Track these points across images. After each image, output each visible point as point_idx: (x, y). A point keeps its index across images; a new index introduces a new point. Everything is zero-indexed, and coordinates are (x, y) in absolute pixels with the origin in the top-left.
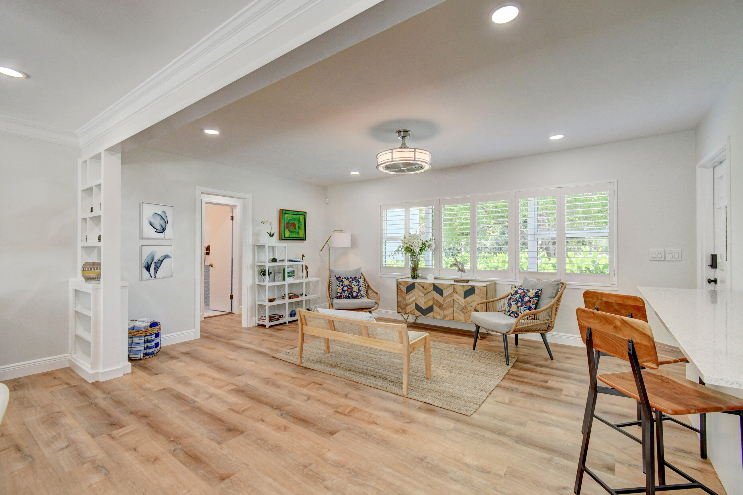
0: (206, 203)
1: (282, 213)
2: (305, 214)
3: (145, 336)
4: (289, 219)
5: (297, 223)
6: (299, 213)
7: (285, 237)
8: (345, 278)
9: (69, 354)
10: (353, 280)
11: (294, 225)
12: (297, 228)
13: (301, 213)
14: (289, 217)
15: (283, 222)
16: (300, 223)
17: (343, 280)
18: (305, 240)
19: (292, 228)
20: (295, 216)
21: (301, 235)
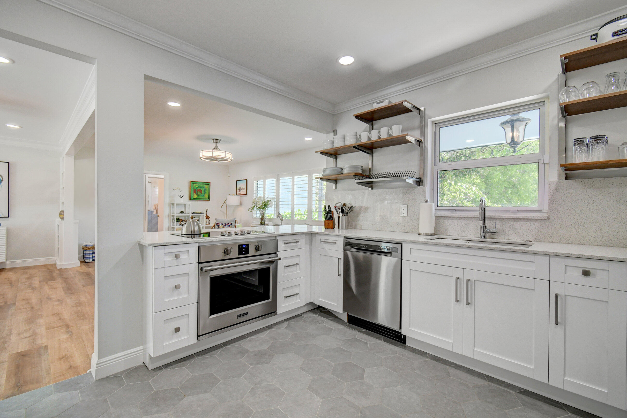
0: (149, 177)
1: (192, 183)
2: (209, 184)
3: (92, 250)
4: (196, 187)
5: (203, 190)
6: (204, 183)
7: (193, 198)
8: (221, 224)
9: (55, 257)
10: (226, 225)
11: (200, 191)
12: (203, 192)
13: (206, 183)
14: (196, 186)
15: (192, 189)
16: (205, 189)
17: (220, 225)
18: (210, 200)
19: (199, 193)
20: (201, 185)
21: (207, 197)
